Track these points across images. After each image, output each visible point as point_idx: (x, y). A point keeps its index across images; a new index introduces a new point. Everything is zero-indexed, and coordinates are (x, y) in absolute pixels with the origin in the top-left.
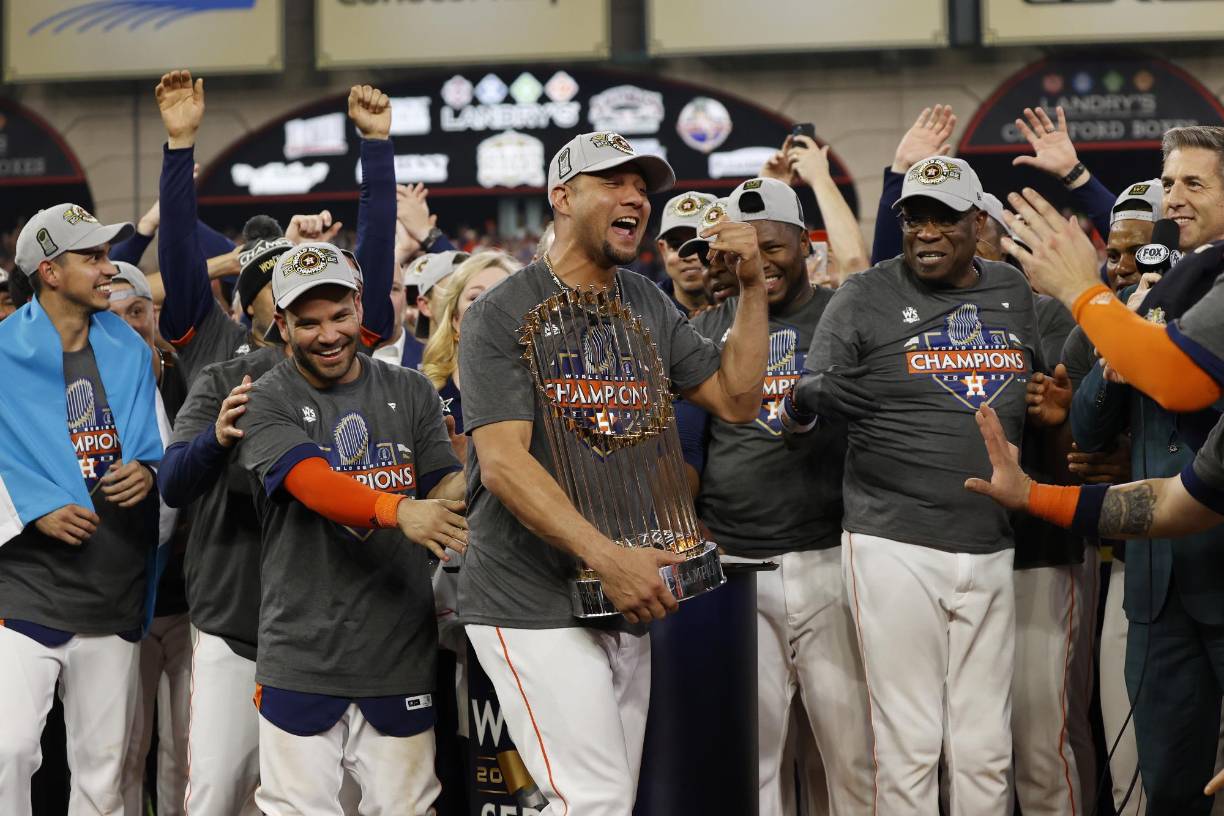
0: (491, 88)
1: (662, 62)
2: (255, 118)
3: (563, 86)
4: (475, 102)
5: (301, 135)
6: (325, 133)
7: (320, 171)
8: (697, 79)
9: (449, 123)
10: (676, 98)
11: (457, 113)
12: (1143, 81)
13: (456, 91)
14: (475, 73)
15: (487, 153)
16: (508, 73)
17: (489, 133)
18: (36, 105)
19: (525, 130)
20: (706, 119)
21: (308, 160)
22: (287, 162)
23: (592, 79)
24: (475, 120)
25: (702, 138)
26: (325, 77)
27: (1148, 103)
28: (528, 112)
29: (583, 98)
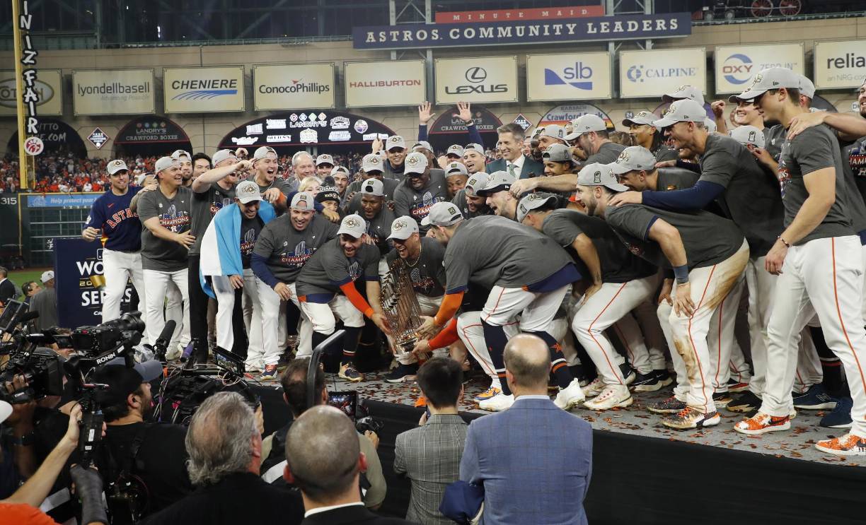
0: (303, 117)
1: (349, 109)
2: (238, 124)
3: (322, 116)
4: (299, 120)
5: (251, 129)
6: (257, 129)
7: (256, 139)
8: (359, 114)
9: (292, 126)
10: (353, 120)
11: (294, 123)
12: (479, 114)
13: (293, 117)
14: (298, 113)
15: (302, 134)
16: (308, 112)
17: (303, 129)
18: (174, 120)
19: (312, 128)
20: (361, 125)
21: (253, 136)
22: (247, 137)
23: (330, 114)
24: (299, 125)
25: (361, 130)
26: (257, 113)
27: (480, 120)
28: (313, 123)
29: (328, 120)
